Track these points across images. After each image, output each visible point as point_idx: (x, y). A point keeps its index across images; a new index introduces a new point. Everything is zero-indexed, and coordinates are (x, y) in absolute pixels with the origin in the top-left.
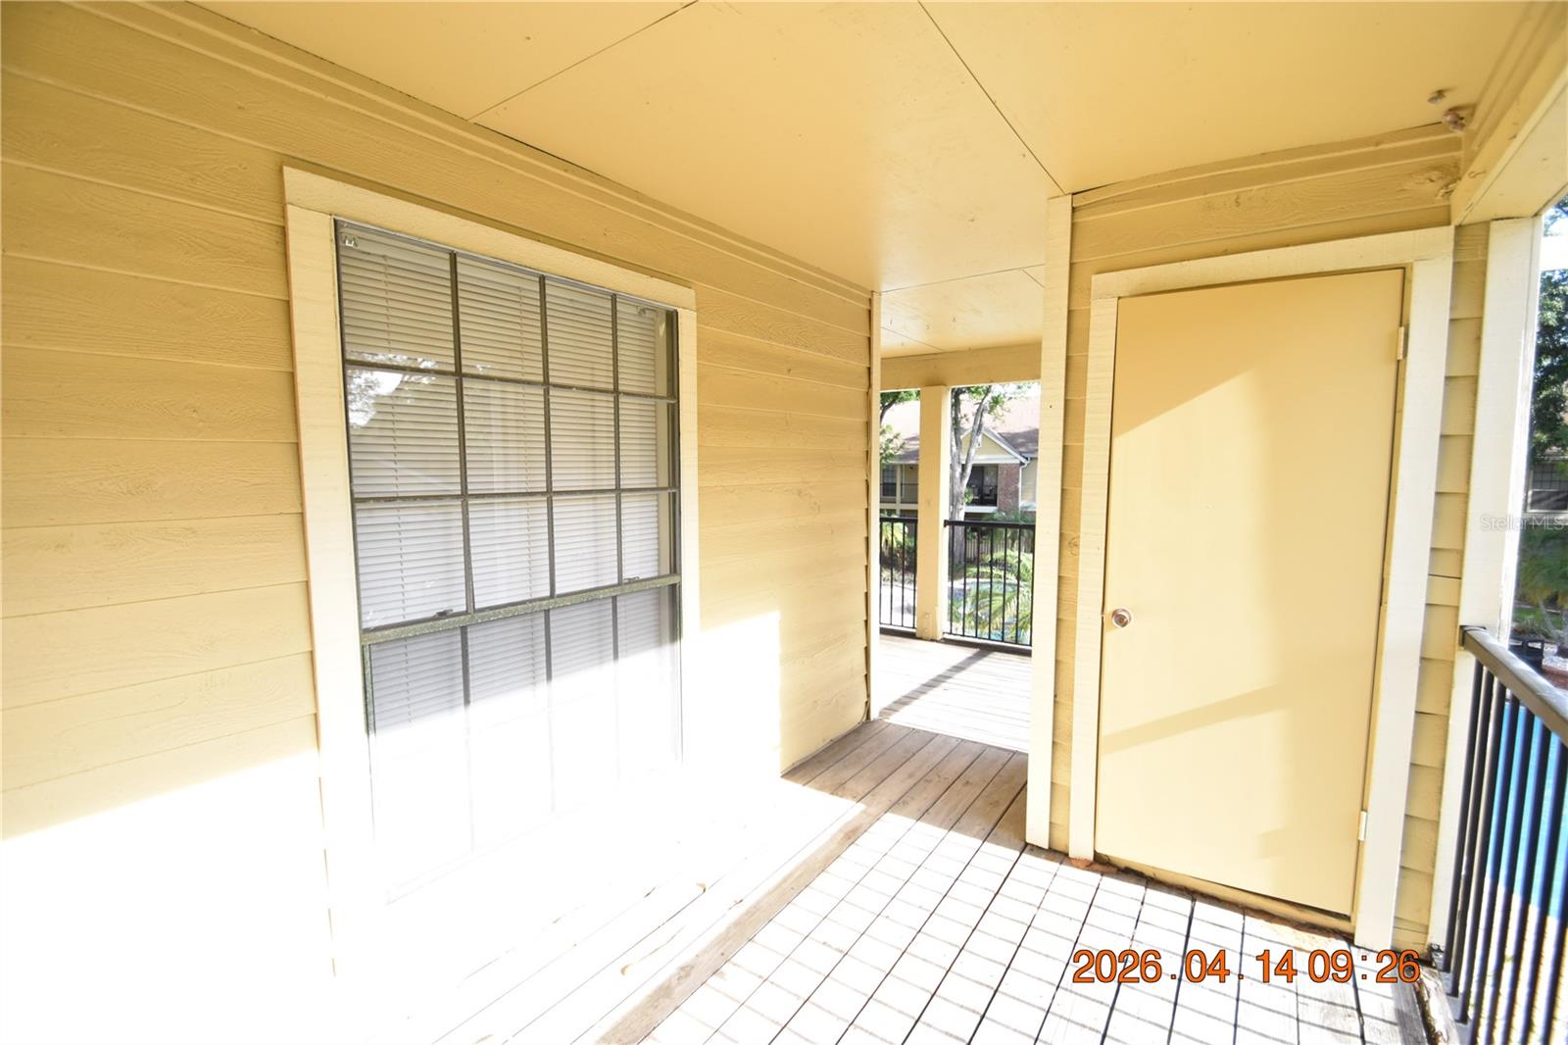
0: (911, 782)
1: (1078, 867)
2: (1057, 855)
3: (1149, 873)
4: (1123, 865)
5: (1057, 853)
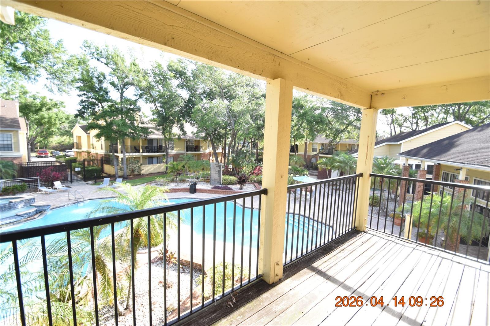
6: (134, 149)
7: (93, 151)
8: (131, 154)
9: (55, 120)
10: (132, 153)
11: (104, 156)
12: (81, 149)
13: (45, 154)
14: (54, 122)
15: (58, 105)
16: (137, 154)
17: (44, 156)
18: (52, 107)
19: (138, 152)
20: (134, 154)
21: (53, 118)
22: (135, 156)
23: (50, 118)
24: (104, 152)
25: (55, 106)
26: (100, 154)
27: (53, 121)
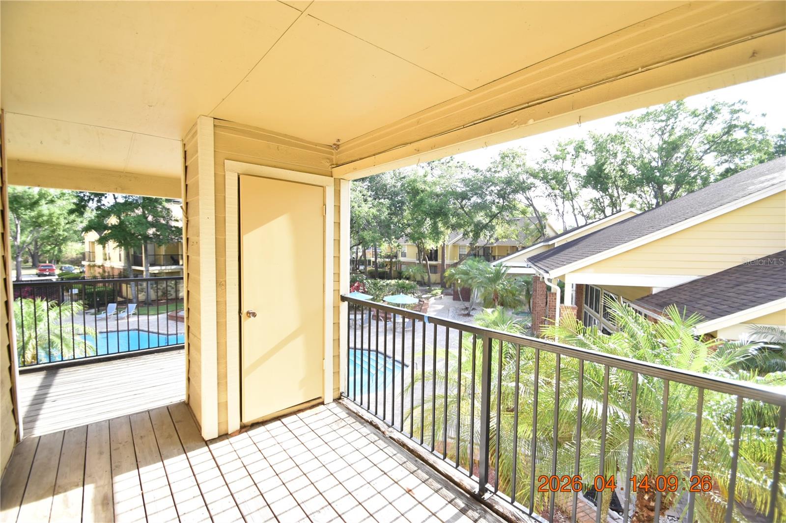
0: (106, 456)
1: (236, 435)
2: (223, 437)
3: (260, 420)
4: (250, 424)
5: (224, 436)
6: (171, 259)
7: (108, 264)
8: (163, 268)
9: (58, 218)
10: (166, 266)
11: (122, 271)
12: (94, 261)
13: (49, 270)
14: (56, 222)
15: (67, 195)
16: (174, 267)
17: (47, 273)
18: (56, 199)
19: (176, 265)
20: (169, 267)
21: (55, 215)
22: (170, 271)
23: (51, 215)
24: (123, 265)
25: (61, 197)
26: (118, 269)
27: (54, 219)
